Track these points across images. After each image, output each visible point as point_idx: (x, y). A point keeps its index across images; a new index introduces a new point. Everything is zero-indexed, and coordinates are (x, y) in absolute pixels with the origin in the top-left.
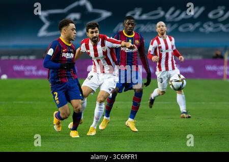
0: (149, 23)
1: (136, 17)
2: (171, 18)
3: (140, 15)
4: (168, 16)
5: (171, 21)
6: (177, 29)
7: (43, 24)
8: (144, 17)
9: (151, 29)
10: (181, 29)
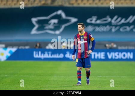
0: (101, 26)
1: (93, 22)
2: (115, 23)
3: (96, 21)
4: (113, 21)
5: (115, 24)
6: (119, 29)
7: (34, 26)
8: (98, 22)
9: (102, 29)
10: (121, 30)
